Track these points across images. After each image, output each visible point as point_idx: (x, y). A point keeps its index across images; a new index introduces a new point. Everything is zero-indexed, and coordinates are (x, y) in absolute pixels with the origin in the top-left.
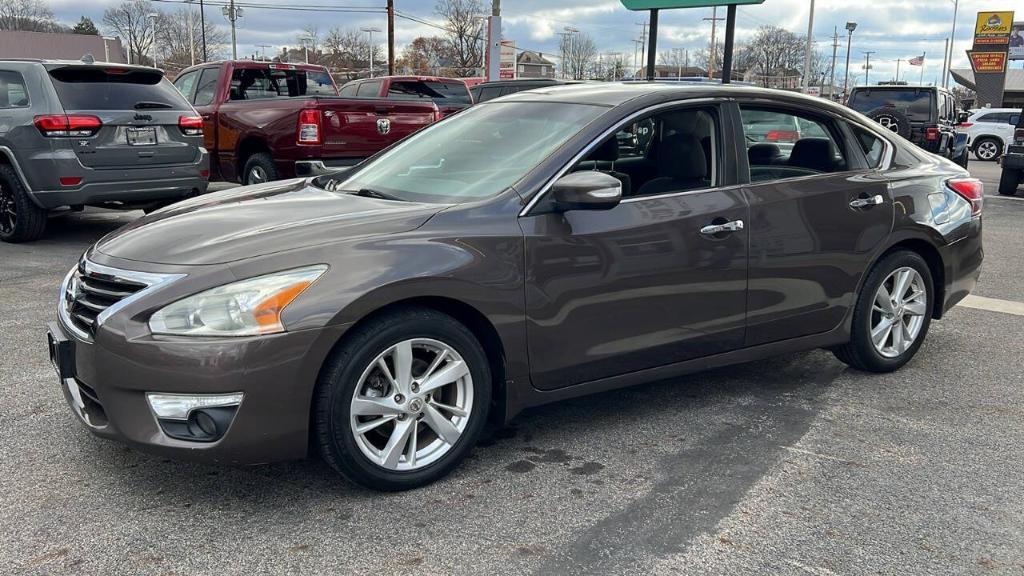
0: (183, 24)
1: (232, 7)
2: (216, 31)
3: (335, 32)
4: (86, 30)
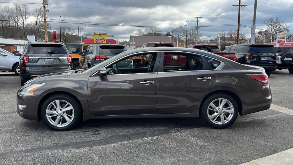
0: (192, 32)
1: (197, 27)
2: (200, 33)
3: (231, 31)
4: (168, 35)
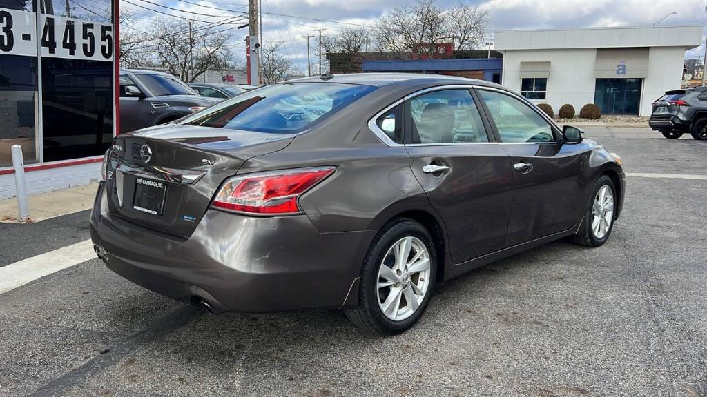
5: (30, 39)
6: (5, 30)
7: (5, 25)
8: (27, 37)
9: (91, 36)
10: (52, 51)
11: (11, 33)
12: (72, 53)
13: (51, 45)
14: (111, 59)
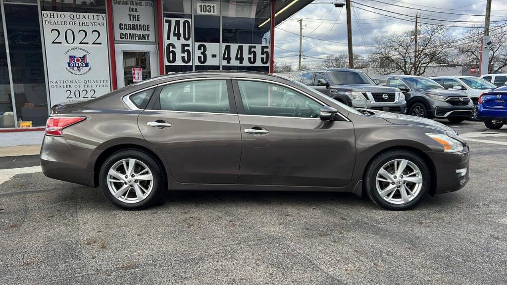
5: (216, 57)
6: (202, 53)
7: (202, 51)
8: (214, 56)
9: (254, 53)
10: (229, 62)
11: (206, 54)
12: (241, 62)
13: (229, 59)
14: (268, 65)
